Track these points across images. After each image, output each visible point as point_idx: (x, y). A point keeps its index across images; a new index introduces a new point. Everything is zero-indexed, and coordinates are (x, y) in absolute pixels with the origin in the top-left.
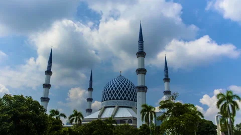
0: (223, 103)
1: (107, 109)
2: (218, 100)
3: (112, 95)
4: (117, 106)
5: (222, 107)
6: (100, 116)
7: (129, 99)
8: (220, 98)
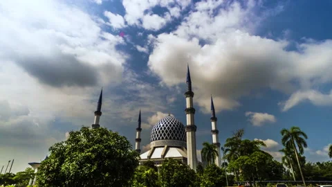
0: (289, 139)
1: (156, 149)
2: (283, 137)
3: (161, 135)
4: (166, 146)
5: (287, 144)
6: (149, 157)
7: (178, 139)
8: (285, 134)
